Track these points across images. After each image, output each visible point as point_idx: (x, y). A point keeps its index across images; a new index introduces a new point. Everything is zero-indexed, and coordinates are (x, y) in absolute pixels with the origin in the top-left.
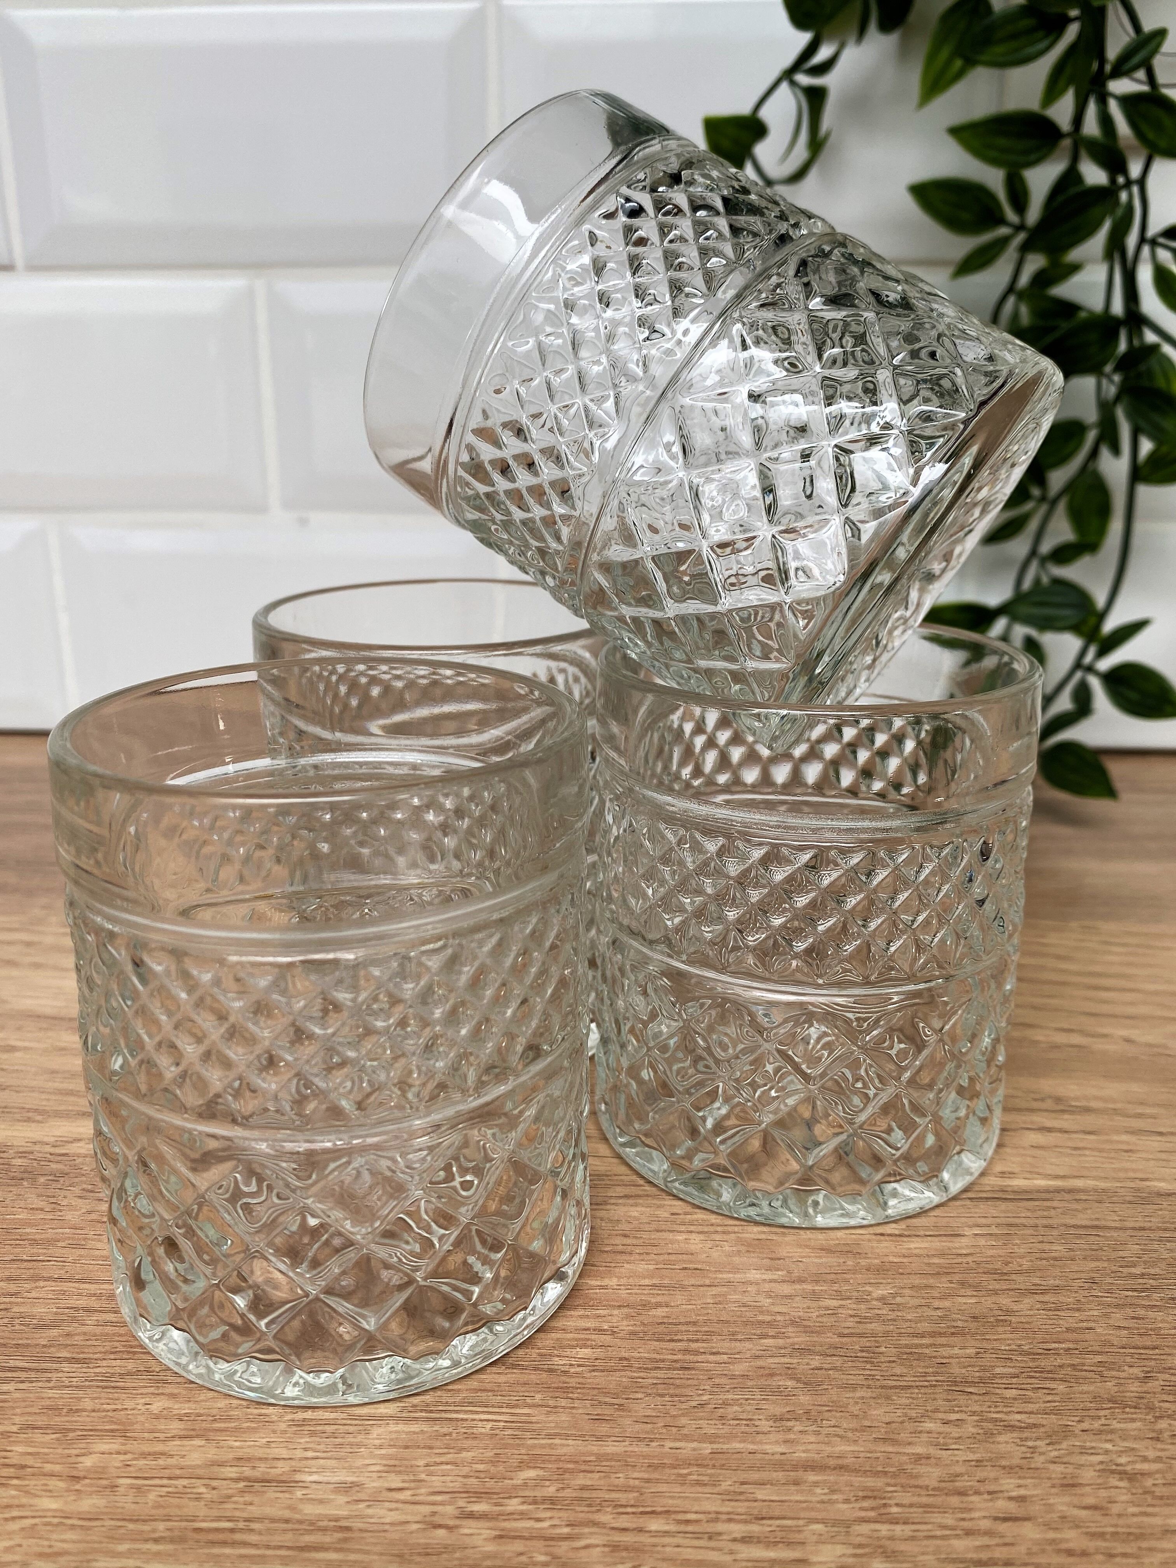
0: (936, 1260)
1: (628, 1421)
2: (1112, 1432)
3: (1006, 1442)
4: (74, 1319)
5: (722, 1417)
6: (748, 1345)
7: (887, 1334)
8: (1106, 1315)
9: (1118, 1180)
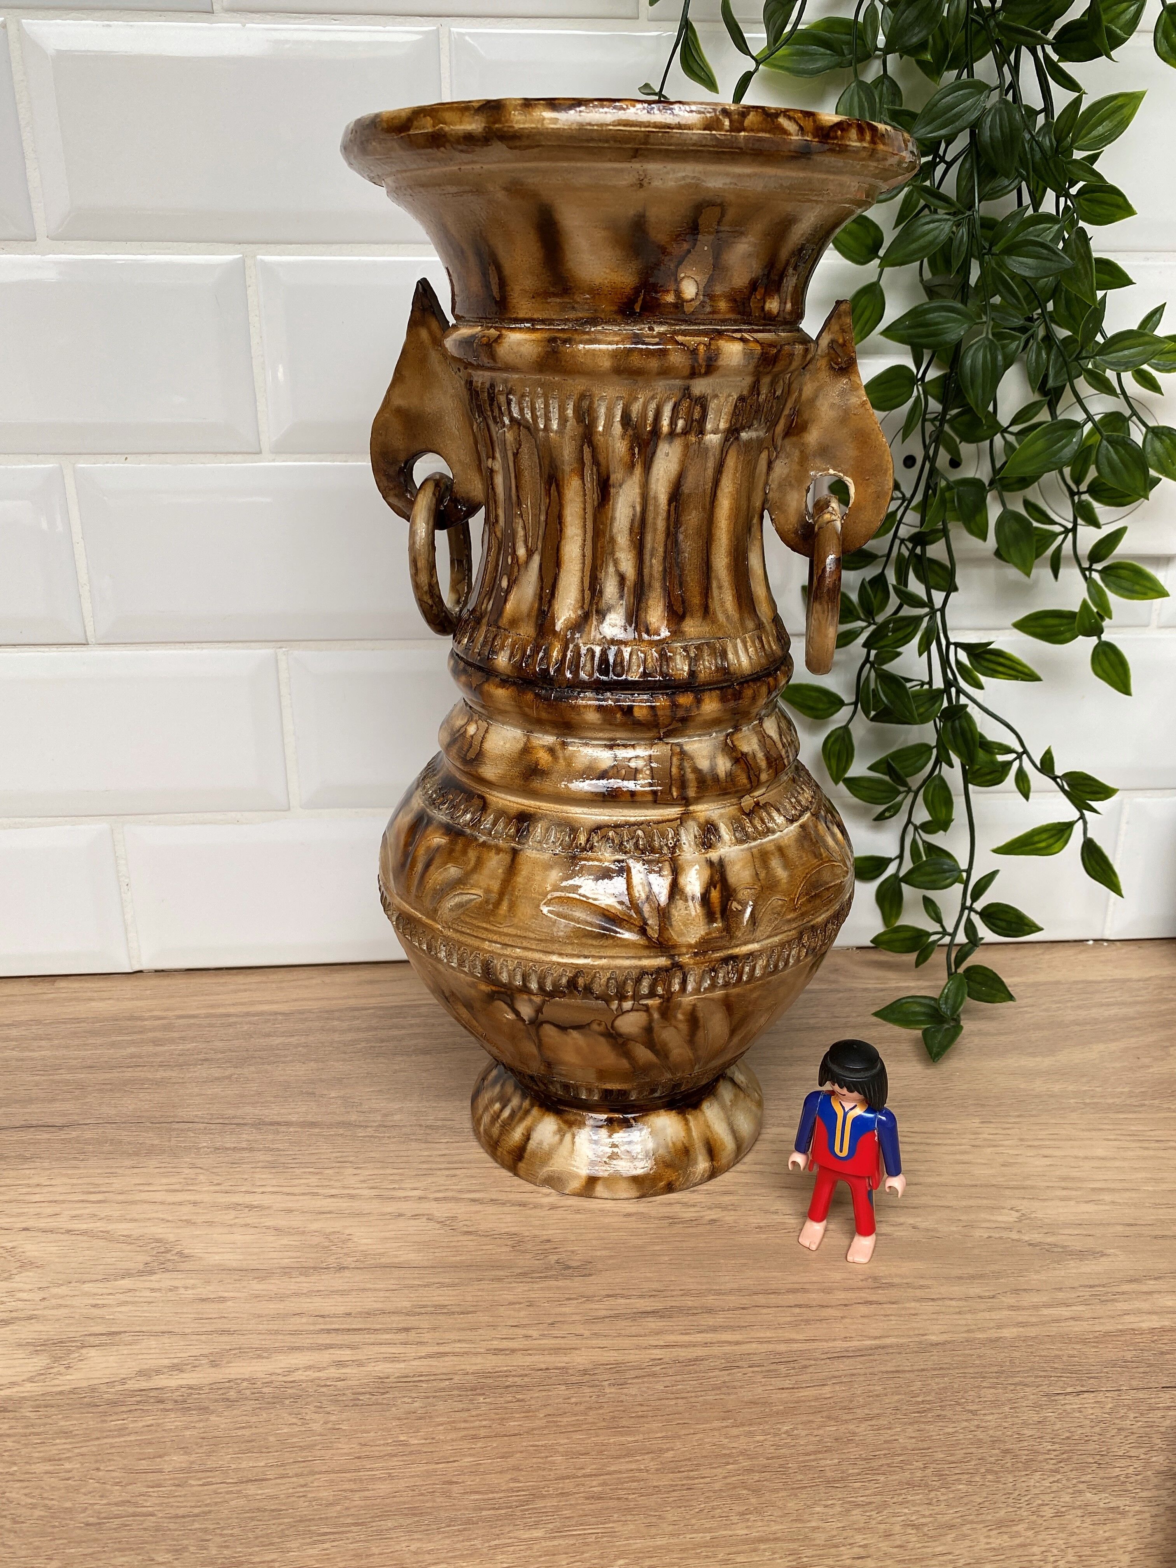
0: (813, 1404)
1: (665, 1525)
2: (907, 1502)
3: (857, 1515)
4: (346, 1498)
5: (713, 1517)
6: (719, 1470)
7: (792, 1455)
8: (904, 1431)
9: (909, 1336)
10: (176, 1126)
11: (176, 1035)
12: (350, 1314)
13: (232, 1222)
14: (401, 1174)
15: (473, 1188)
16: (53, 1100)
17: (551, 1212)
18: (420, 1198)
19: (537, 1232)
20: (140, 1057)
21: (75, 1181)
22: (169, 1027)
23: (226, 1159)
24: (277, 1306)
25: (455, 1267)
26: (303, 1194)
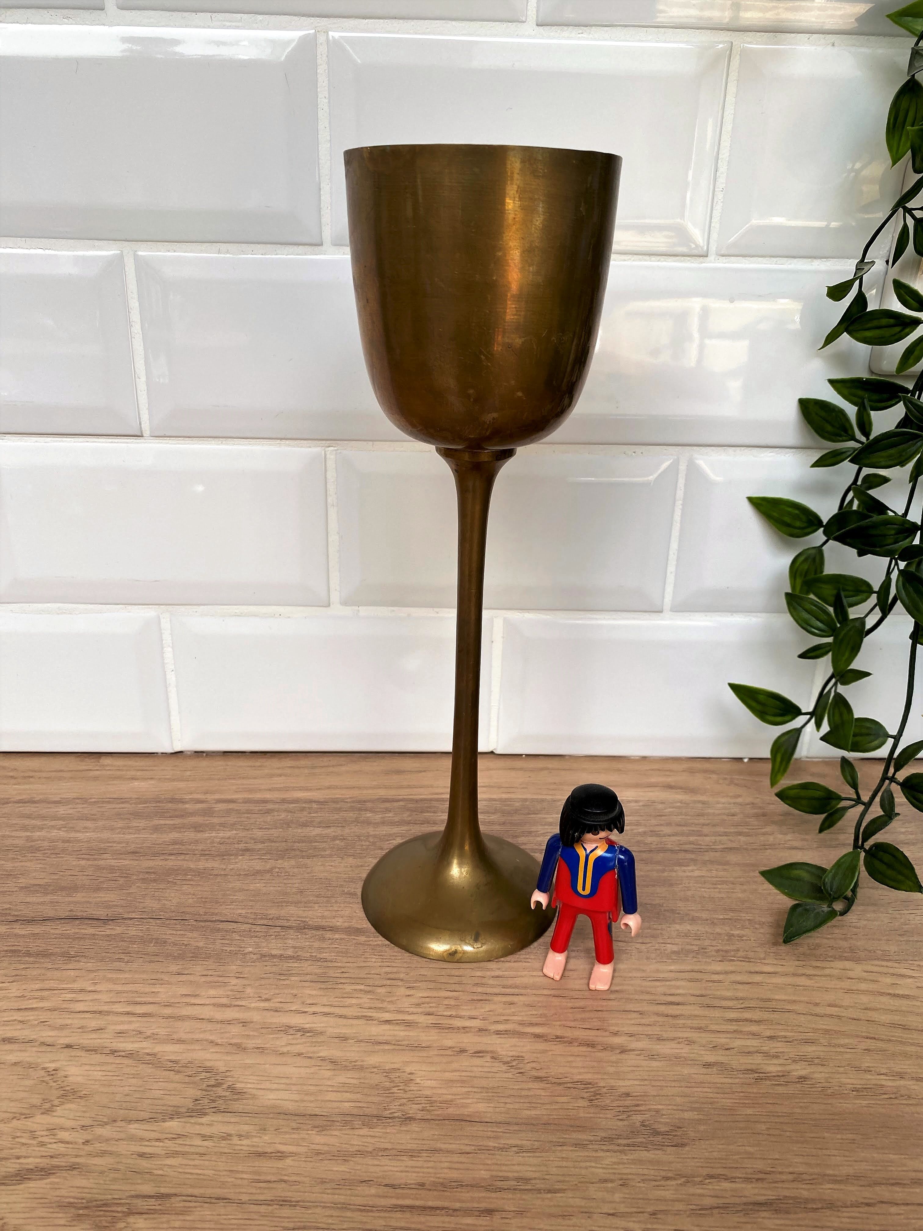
10: (221, 926)
11: (216, 820)
12: (422, 1185)
13: (285, 1050)
14: (456, 999)
15: (535, 1020)
16: (98, 889)
17: (624, 1056)
18: (480, 1030)
19: (613, 1083)
20: (182, 843)
21: (119, 988)
22: (208, 812)
23: (274, 969)
24: (342, 1168)
25: (531, 1124)
26: (357, 1018)
